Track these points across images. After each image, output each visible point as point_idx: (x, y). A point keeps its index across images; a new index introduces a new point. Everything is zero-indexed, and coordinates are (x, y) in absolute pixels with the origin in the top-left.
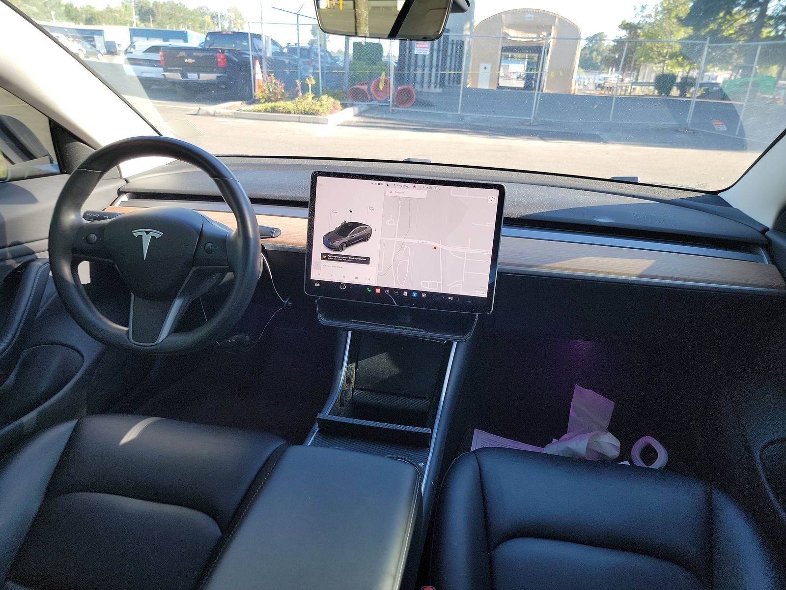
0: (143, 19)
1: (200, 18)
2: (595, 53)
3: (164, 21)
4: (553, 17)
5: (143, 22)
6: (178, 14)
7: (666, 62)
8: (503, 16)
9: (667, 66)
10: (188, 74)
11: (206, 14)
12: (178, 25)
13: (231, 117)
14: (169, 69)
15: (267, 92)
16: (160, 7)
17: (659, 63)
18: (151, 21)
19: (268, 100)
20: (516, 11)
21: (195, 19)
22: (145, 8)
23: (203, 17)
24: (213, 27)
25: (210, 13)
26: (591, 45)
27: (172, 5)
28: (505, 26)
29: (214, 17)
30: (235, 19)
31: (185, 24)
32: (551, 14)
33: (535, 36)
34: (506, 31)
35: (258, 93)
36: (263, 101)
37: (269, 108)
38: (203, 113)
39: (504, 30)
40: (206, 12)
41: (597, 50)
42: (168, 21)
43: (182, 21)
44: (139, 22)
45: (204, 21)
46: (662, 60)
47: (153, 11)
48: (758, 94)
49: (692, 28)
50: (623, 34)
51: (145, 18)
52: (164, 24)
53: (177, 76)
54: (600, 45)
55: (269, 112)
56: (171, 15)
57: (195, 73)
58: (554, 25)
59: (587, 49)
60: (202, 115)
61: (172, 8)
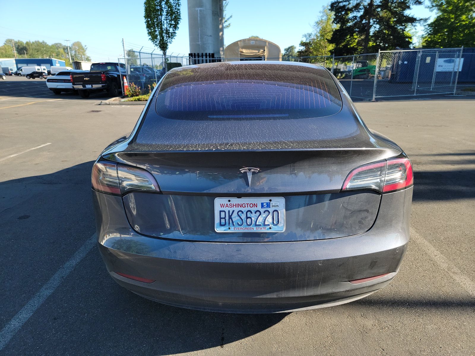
0: (20, 53)
1: (57, 50)
2: (290, 57)
3: (34, 53)
4: (265, 42)
5: (20, 55)
6: (42, 49)
7: (325, 62)
8: (239, 42)
9: (326, 64)
10: (86, 86)
11: (60, 48)
12: (43, 55)
13: (118, 105)
14: (75, 83)
15: (131, 91)
16: (30, 45)
17: (322, 62)
18: (25, 54)
19: (132, 96)
20: (245, 40)
21: (53, 51)
22: (21, 46)
23: (58, 50)
24: (65, 55)
25: (62, 47)
26: (288, 53)
27: (38, 43)
28: (241, 47)
29: (65, 49)
30: (79, 49)
31: (47, 54)
32: (264, 40)
33: (257, 52)
34: (241, 50)
35: (127, 93)
36: (130, 96)
37: (136, 99)
38: (104, 104)
39: (240, 50)
40: (60, 46)
41: (291, 56)
42: (36, 53)
43: (45, 52)
44: (18, 55)
45: (59, 52)
46: (323, 61)
47: (26, 48)
48: (370, 75)
49: (335, 44)
50: (303, 48)
51: (21, 52)
52: (34, 55)
53: (81, 87)
54: (293, 53)
55: (137, 101)
56: (38, 49)
57: (90, 85)
58: (266, 46)
59: (286, 55)
60: (103, 105)
61: (38, 45)
